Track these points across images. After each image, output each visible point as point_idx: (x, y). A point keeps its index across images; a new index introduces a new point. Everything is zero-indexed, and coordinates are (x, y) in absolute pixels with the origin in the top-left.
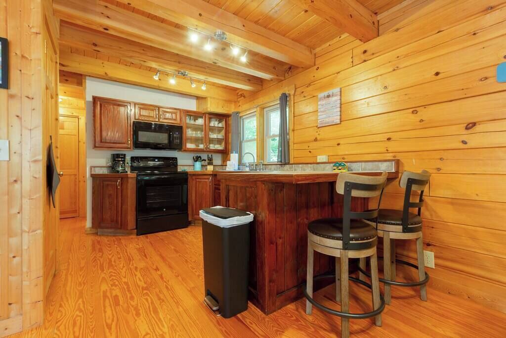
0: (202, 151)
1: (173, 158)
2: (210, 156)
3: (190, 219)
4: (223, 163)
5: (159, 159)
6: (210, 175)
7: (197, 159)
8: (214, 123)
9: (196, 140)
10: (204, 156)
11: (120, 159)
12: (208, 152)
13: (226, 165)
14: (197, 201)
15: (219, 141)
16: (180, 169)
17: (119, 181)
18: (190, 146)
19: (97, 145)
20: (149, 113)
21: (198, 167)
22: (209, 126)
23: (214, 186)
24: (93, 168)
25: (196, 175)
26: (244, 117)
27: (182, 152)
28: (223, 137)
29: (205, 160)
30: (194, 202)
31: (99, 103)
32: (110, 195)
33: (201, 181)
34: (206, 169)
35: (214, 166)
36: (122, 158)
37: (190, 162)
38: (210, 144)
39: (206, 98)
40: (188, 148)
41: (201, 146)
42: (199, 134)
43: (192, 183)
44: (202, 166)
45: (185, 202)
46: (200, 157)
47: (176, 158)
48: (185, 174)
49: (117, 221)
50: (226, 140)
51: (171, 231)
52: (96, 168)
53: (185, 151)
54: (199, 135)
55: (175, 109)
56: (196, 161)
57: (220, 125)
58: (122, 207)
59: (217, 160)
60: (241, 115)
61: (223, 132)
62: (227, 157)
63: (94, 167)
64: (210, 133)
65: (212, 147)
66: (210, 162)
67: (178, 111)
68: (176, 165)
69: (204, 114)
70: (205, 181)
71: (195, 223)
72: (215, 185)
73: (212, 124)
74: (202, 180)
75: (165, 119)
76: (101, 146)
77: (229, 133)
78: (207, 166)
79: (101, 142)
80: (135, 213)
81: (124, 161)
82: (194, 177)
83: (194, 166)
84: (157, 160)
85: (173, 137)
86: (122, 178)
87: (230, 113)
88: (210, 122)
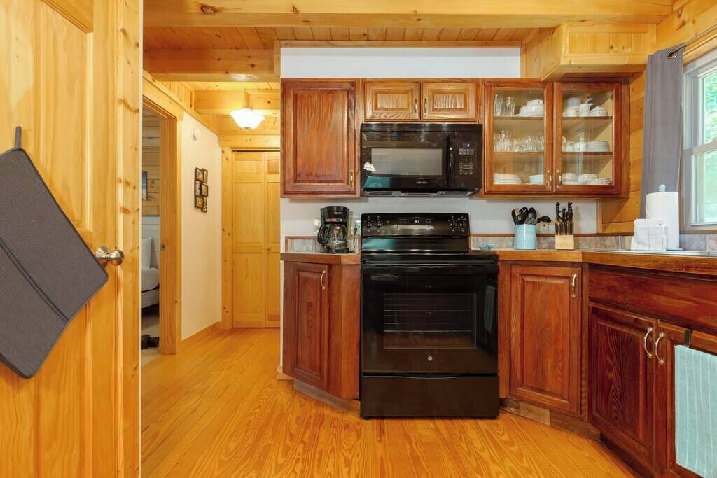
0: (540, 193)
1: (457, 216)
2: (564, 205)
3: (503, 393)
4: (605, 228)
5: (424, 218)
6: (573, 264)
7: (522, 217)
8: (578, 109)
9: (523, 163)
10: (546, 208)
11: (334, 220)
12: (556, 193)
13: (632, 234)
14: (527, 347)
15: (592, 162)
16: (476, 245)
17: (324, 272)
18: (503, 179)
19: (288, 189)
20: (397, 102)
21: (526, 237)
22: (563, 119)
23: (588, 304)
24: (289, 240)
25: (523, 263)
26: (699, 63)
27: (481, 197)
28: (608, 146)
29: (548, 220)
30: (515, 345)
31: (292, 92)
32: (310, 305)
33: (539, 284)
34: (552, 246)
35: (577, 236)
36: (338, 216)
37: (504, 224)
38: (564, 170)
39: (552, 30)
40: (499, 187)
41: (538, 180)
42: (530, 145)
43: (509, 289)
44: (538, 235)
45: (490, 329)
46: (532, 210)
47: (466, 216)
48: (491, 259)
49: (320, 370)
50: (620, 154)
51: (447, 422)
52: (295, 240)
53: (489, 193)
54: (530, 149)
55: (463, 81)
56: (522, 222)
57: (598, 112)
58: (330, 337)
59: (587, 218)
60: (688, 55)
61: (608, 134)
62: (620, 208)
63: (292, 238)
64: (564, 139)
65: (569, 179)
66: (566, 223)
67: (471, 88)
68: (465, 235)
69: (545, 82)
70: (557, 286)
71: (518, 408)
72: (592, 299)
73: (571, 112)
74: (543, 280)
75: (436, 111)
76: (295, 190)
77: (629, 133)
78: (553, 236)
79: (296, 181)
80: (357, 357)
81: (345, 224)
82: (516, 270)
83: (514, 235)
84: (416, 222)
85: (457, 156)
86: (330, 266)
87: (642, 59)
88: (564, 107)
